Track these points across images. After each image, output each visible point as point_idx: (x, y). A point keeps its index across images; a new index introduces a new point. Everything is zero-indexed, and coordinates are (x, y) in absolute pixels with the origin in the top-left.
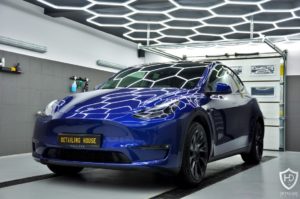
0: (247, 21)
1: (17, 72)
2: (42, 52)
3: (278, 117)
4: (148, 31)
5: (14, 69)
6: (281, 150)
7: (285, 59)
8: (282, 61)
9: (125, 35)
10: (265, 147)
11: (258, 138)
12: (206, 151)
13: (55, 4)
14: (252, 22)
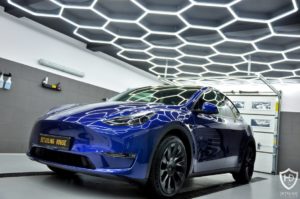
0: (246, 61)
1: (57, 90)
2: (81, 76)
3: (272, 145)
4: (166, 67)
5: (54, 87)
6: (273, 173)
7: (280, 98)
8: (277, 99)
9: (150, 69)
10: (255, 169)
11: (248, 160)
12: (185, 166)
13: (91, 38)
14: (250, 62)
